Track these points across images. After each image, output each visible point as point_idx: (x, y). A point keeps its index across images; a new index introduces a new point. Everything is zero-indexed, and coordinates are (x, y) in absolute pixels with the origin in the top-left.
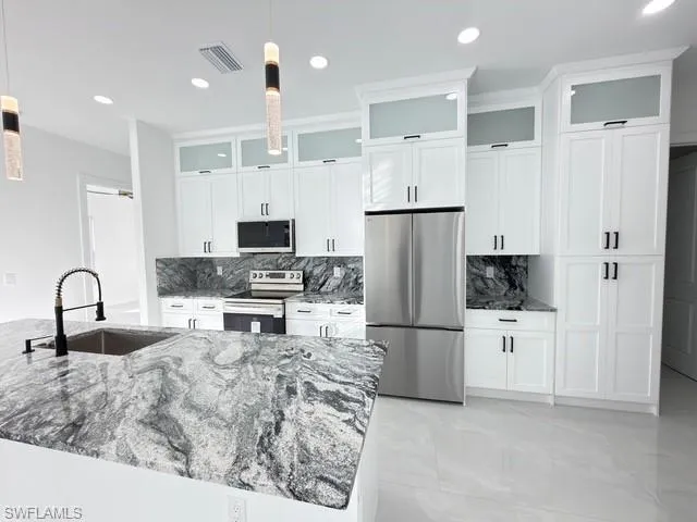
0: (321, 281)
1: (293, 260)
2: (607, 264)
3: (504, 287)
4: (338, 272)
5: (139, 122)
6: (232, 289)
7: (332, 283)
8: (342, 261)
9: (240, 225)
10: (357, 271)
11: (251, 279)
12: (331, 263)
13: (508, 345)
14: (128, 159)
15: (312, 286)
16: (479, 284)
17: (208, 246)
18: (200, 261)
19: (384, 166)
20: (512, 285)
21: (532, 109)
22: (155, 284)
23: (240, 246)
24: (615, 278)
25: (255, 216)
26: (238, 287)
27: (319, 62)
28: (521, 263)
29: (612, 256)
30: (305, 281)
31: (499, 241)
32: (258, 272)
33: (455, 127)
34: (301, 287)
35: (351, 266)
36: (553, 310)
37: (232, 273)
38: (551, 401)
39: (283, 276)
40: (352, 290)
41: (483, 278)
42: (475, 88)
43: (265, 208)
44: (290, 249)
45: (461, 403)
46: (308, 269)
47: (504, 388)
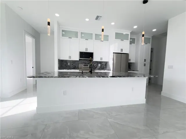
0: (96, 67)
11: (79, 66)
12: (98, 63)
17: (70, 57)
18: (63, 61)
20: (129, 68)
25: (84, 51)
35: (102, 64)
36: (138, 71)
37: (72, 64)
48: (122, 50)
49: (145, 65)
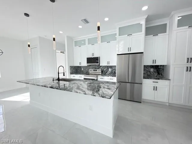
0: (106, 72)
1: (99, 67)
2: (187, 67)
3: (156, 74)
4: (110, 70)
5: (67, 36)
6: (85, 73)
7: (108, 72)
8: (111, 67)
9: (88, 58)
10: (115, 69)
11: (89, 71)
12: (108, 67)
13: (155, 89)
14: (65, 45)
15: (104, 73)
16: (149, 73)
17: (80, 63)
18: (78, 67)
19: (122, 43)
20: (159, 74)
21: (166, 24)
22: (70, 71)
23: (87, 63)
24: (190, 71)
25: (91, 56)
26: (86, 73)
27: (107, 19)
28: (162, 67)
29: (189, 65)
30: (102, 72)
31: (154, 61)
32: (91, 70)
33: (141, 31)
34: (101, 73)
35: (113, 68)
36: (169, 80)
37: (85, 70)
38: (168, 104)
39: (97, 71)
40: (113, 74)
41: (150, 72)
42: (148, 20)
43: (93, 54)
44: (98, 64)
45: (141, 102)
46: (103, 69)
47: (154, 100)
48: (130, 49)
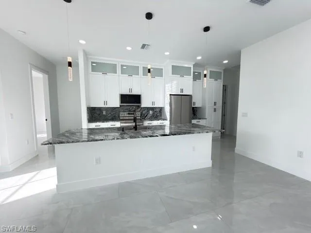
0: (145, 115)
4: (151, 112)
7: (149, 116)
8: (152, 109)
9: (122, 95)
10: (157, 112)
11: (120, 115)
12: (149, 109)
19: (175, 82)
29: (215, 107)
31: (194, 103)
32: (123, 113)
33: (190, 75)
35: (155, 110)
36: (206, 119)
39: (133, 114)
43: (131, 90)
44: (140, 104)
46: (141, 112)
48: (182, 90)
49: (215, 110)
